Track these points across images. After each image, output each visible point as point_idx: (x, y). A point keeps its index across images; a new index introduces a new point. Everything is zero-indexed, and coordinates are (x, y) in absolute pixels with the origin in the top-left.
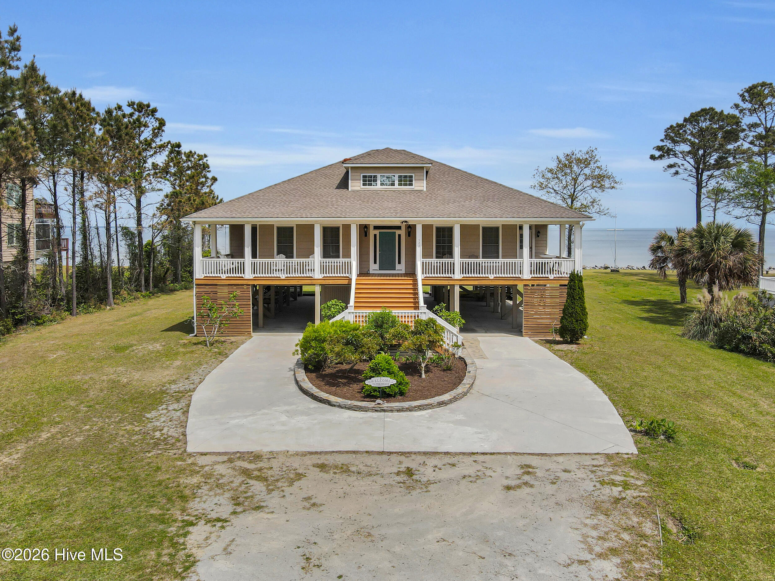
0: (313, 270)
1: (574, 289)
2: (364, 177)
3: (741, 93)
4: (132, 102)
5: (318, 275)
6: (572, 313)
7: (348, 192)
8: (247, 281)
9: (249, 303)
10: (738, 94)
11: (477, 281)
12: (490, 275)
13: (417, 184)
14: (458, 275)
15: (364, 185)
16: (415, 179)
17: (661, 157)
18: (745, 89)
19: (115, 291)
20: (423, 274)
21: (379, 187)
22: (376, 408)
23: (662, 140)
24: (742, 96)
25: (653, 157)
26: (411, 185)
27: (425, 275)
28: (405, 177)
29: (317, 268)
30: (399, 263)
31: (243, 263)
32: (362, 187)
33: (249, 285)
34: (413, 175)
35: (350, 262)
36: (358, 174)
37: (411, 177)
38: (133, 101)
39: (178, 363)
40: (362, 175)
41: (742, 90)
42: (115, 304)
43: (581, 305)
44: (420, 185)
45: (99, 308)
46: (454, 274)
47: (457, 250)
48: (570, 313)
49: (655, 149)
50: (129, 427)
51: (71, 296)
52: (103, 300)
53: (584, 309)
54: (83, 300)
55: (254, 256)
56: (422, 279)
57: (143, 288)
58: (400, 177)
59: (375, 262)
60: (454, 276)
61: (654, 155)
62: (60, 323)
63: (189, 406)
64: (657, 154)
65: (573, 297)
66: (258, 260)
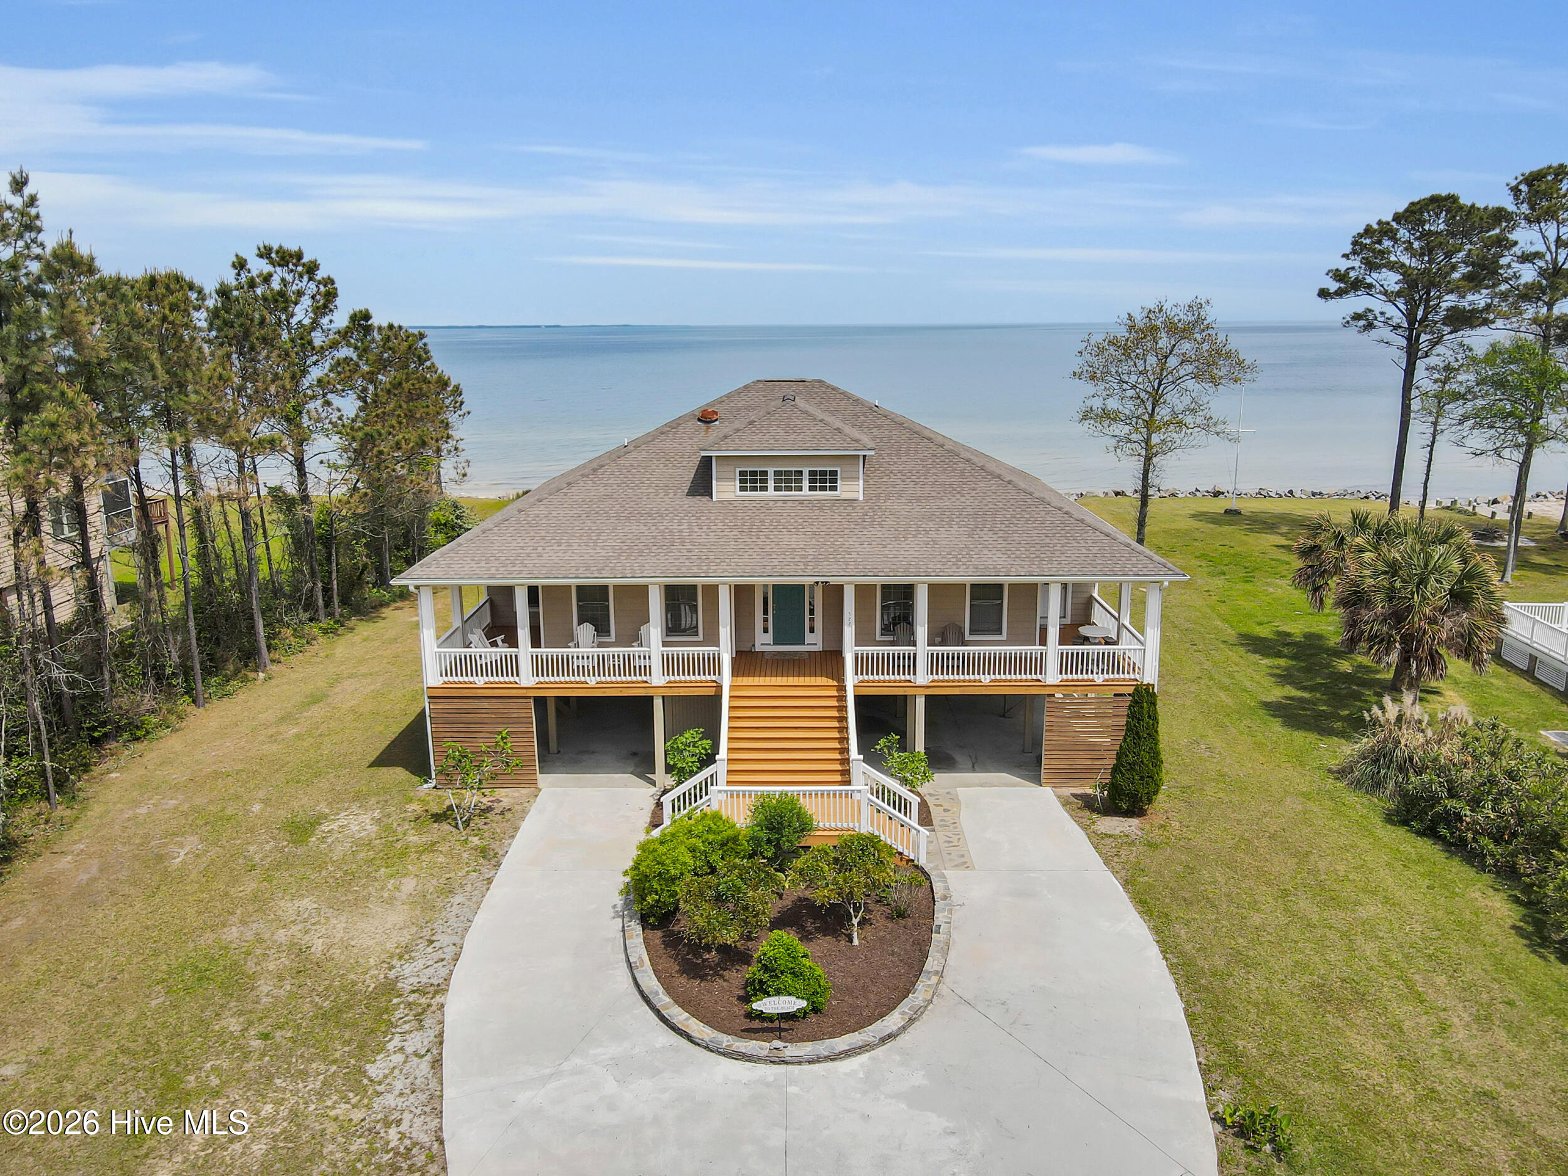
0: (647, 670)
1: (1139, 720)
2: (741, 473)
3: (1514, 183)
4: (265, 247)
5: (658, 679)
6: (1134, 763)
7: (710, 504)
8: (525, 691)
9: (531, 729)
10: (1508, 185)
11: (958, 689)
12: (982, 676)
13: (846, 488)
14: (922, 677)
15: (742, 489)
16: (842, 478)
17: (1340, 293)
18: (1523, 175)
19: (269, 633)
20: (857, 674)
21: (771, 493)
22: (772, 1059)
23: (1346, 256)
24: (1516, 191)
25: (1324, 294)
26: (834, 489)
27: (861, 678)
28: (823, 473)
29: (656, 664)
30: (812, 630)
31: (516, 656)
32: (739, 493)
33: (530, 697)
34: (839, 470)
35: (719, 654)
36: (731, 468)
37: (834, 473)
38: (267, 244)
39: (409, 885)
40: (738, 470)
41: (1516, 179)
42: (273, 661)
43: (1151, 748)
44: (851, 489)
45: (245, 680)
46: (915, 674)
47: (921, 632)
48: (1130, 764)
49: (1331, 275)
50: (341, 1110)
51: (189, 663)
52: (250, 657)
53: (1155, 756)
54: (213, 666)
55: (536, 642)
56: (854, 686)
57: (322, 613)
58: (812, 473)
59: (766, 631)
60: (915, 679)
61: (1328, 289)
62: (177, 730)
63: (441, 1043)
64: (1333, 286)
65: (1137, 733)
66: (543, 651)
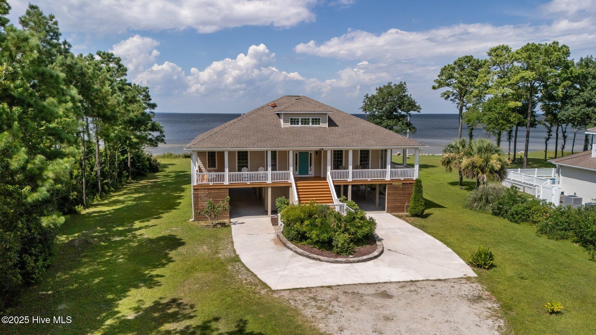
0: (266, 179)
2: (291, 119)
5: (270, 181)
7: (282, 128)
8: (226, 186)
11: (361, 182)
12: (368, 179)
14: (351, 179)
15: (291, 124)
16: (321, 121)
21: (300, 125)
22: (347, 261)
26: (319, 124)
27: (332, 179)
28: (316, 119)
29: (269, 176)
30: (311, 170)
31: (224, 175)
33: (228, 188)
34: (321, 118)
35: (289, 173)
36: (288, 117)
37: (319, 119)
44: (324, 124)
46: (348, 178)
47: (350, 165)
58: (313, 119)
59: (296, 170)
66: (233, 173)
